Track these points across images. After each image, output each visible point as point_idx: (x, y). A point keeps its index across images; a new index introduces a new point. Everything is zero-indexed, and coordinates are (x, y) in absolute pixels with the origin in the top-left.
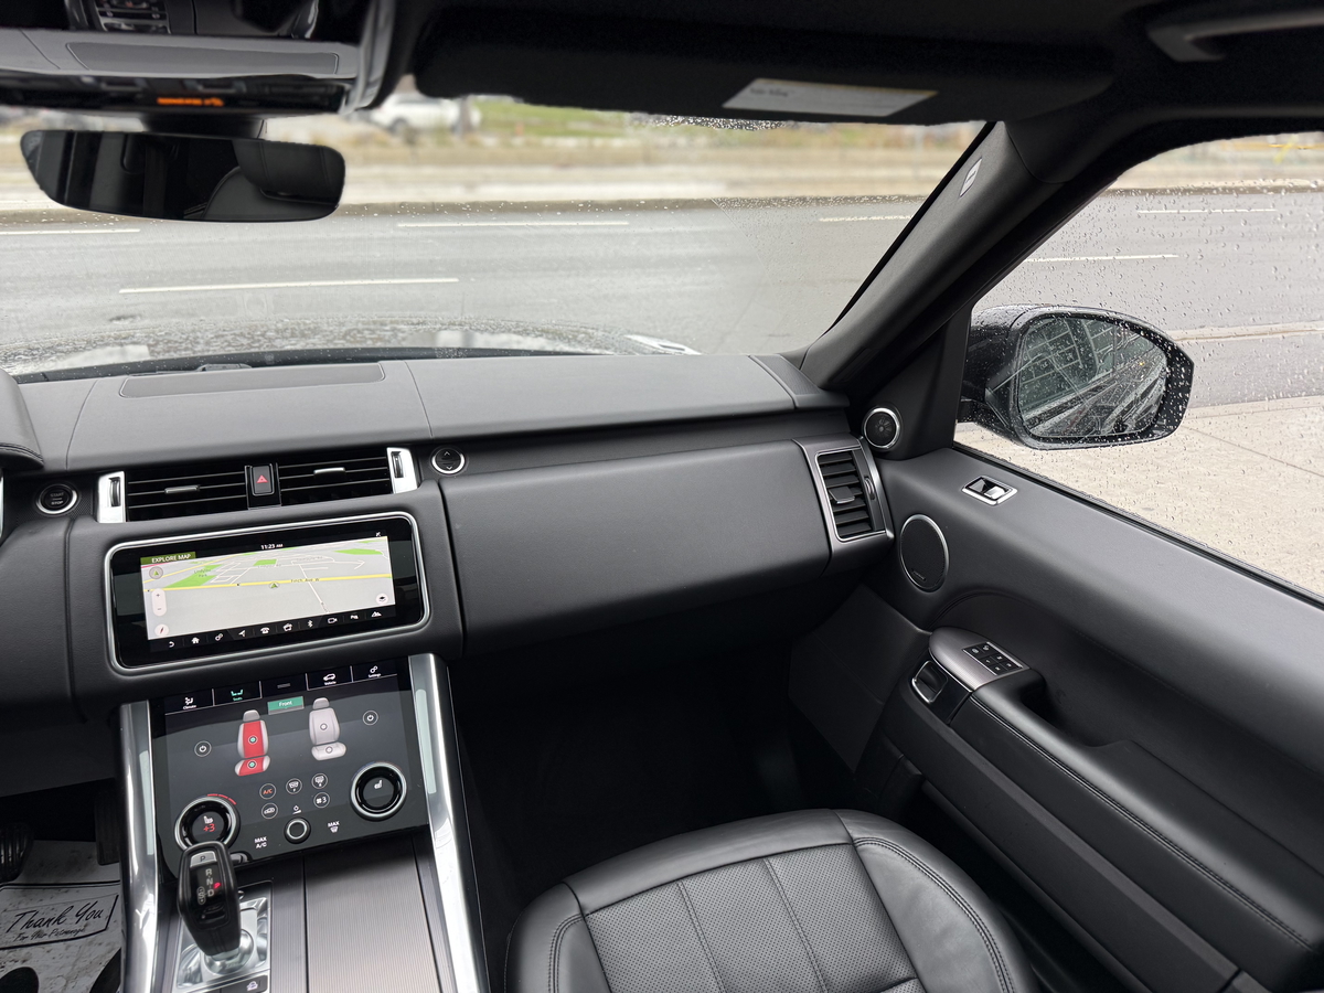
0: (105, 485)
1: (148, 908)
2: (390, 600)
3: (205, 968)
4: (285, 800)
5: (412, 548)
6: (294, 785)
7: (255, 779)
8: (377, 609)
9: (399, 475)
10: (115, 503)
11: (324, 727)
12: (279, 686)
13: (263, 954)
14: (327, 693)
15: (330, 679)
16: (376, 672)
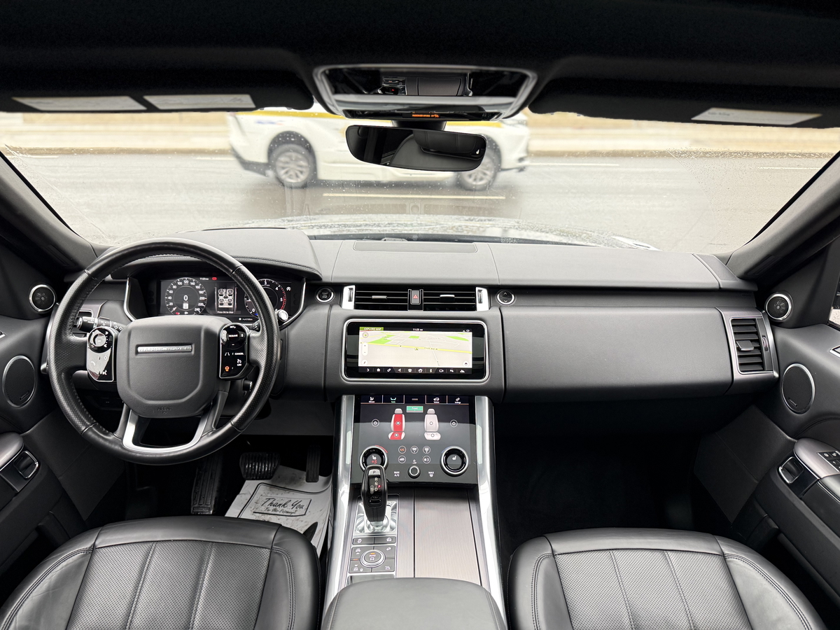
0: (346, 290)
2: (470, 366)
3: (366, 528)
4: (409, 455)
5: (484, 341)
6: (414, 449)
7: (398, 443)
8: (463, 369)
9: (480, 302)
10: (350, 300)
11: (431, 423)
12: (413, 399)
13: (392, 529)
14: (434, 407)
15: (436, 400)
16: (459, 401)
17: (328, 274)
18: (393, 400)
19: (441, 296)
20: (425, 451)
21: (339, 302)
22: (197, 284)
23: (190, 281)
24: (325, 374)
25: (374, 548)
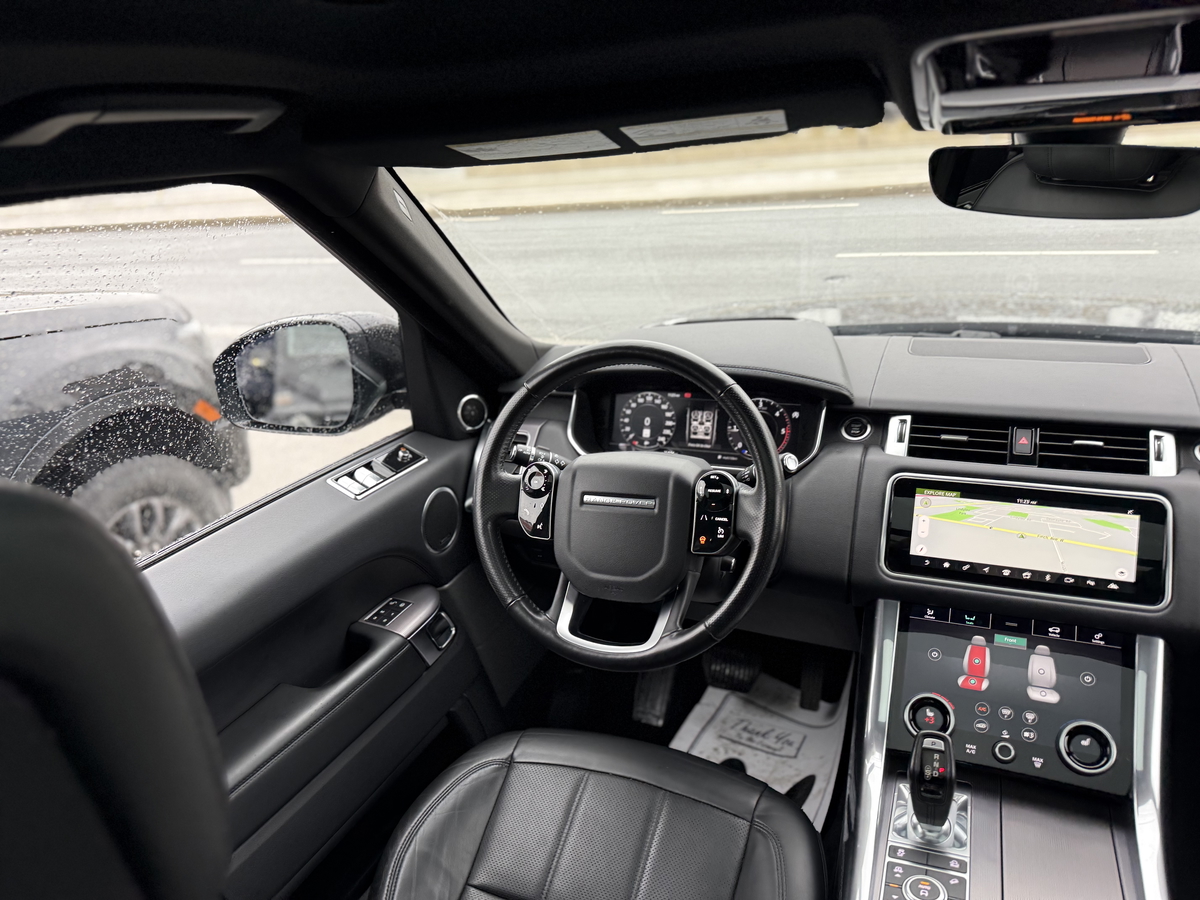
0: (894, 423)
1: (875, 763)
2: (1130, 576)
3: (910, 829)
4: (994, 719)
5: (1164, 533)
6: (1006, 712)
7: (975, 695)
8: (1116, 582)
9: (1159, 458)
10: (901, 440)
11: (1042, 672)
12: (1007, 624)
13: (959, 843)
14: (1050, 643)
15: (1054, 631)
16: (1101, 639)
17: (864, 392)
18: (970, 620)
19: (1076, 442)
20: (1027, 720)
21: (880, 440)
22: (664, 403)
23: (655, 398)
24: (851, 560)
25: (926, 873)
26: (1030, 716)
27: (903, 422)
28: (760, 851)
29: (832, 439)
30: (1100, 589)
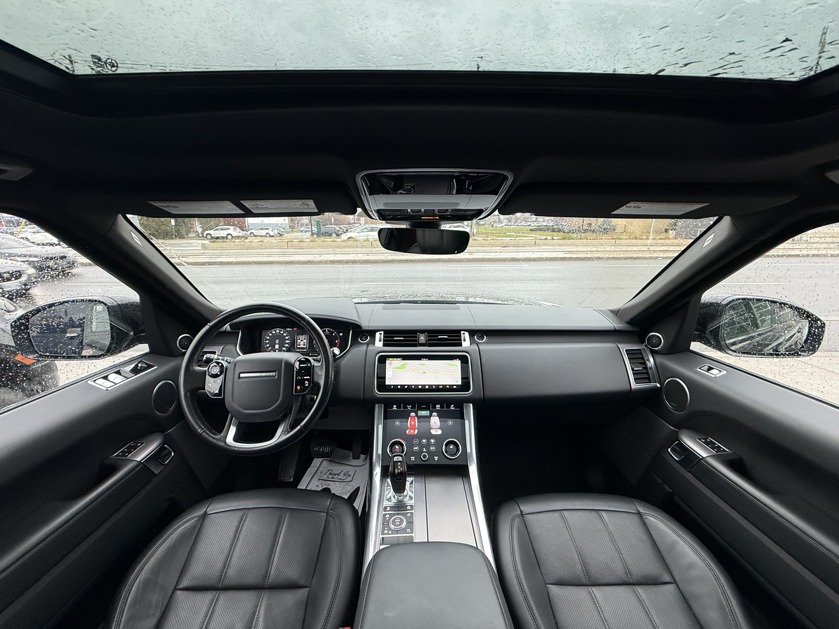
0: (378, 334)
1: (377, 471)
2: (460, 383)
3: (392, 497)
4: (421, 445)
5: (468, 367)
6: (424, 441)
7: (414, 437)
8: (455, 385)
9: (464, 341)
10: (380, 341)
11: (435, 423)
12: (422, 406)
13: (411, 498)
14: (437, 411)
15: (438, 406)
16: (453, 407)
17: (366, 324)
18: (409, 407)
19: (439, 337)
20: (431, 443)
21: (373, 341)
23: (281, 331)
24: (364, 390)
25: (398, 514)
26: (432, 441)
27: (381, 334)
28: (332, 525)
29: (355, 342)
30: (450, 389)
